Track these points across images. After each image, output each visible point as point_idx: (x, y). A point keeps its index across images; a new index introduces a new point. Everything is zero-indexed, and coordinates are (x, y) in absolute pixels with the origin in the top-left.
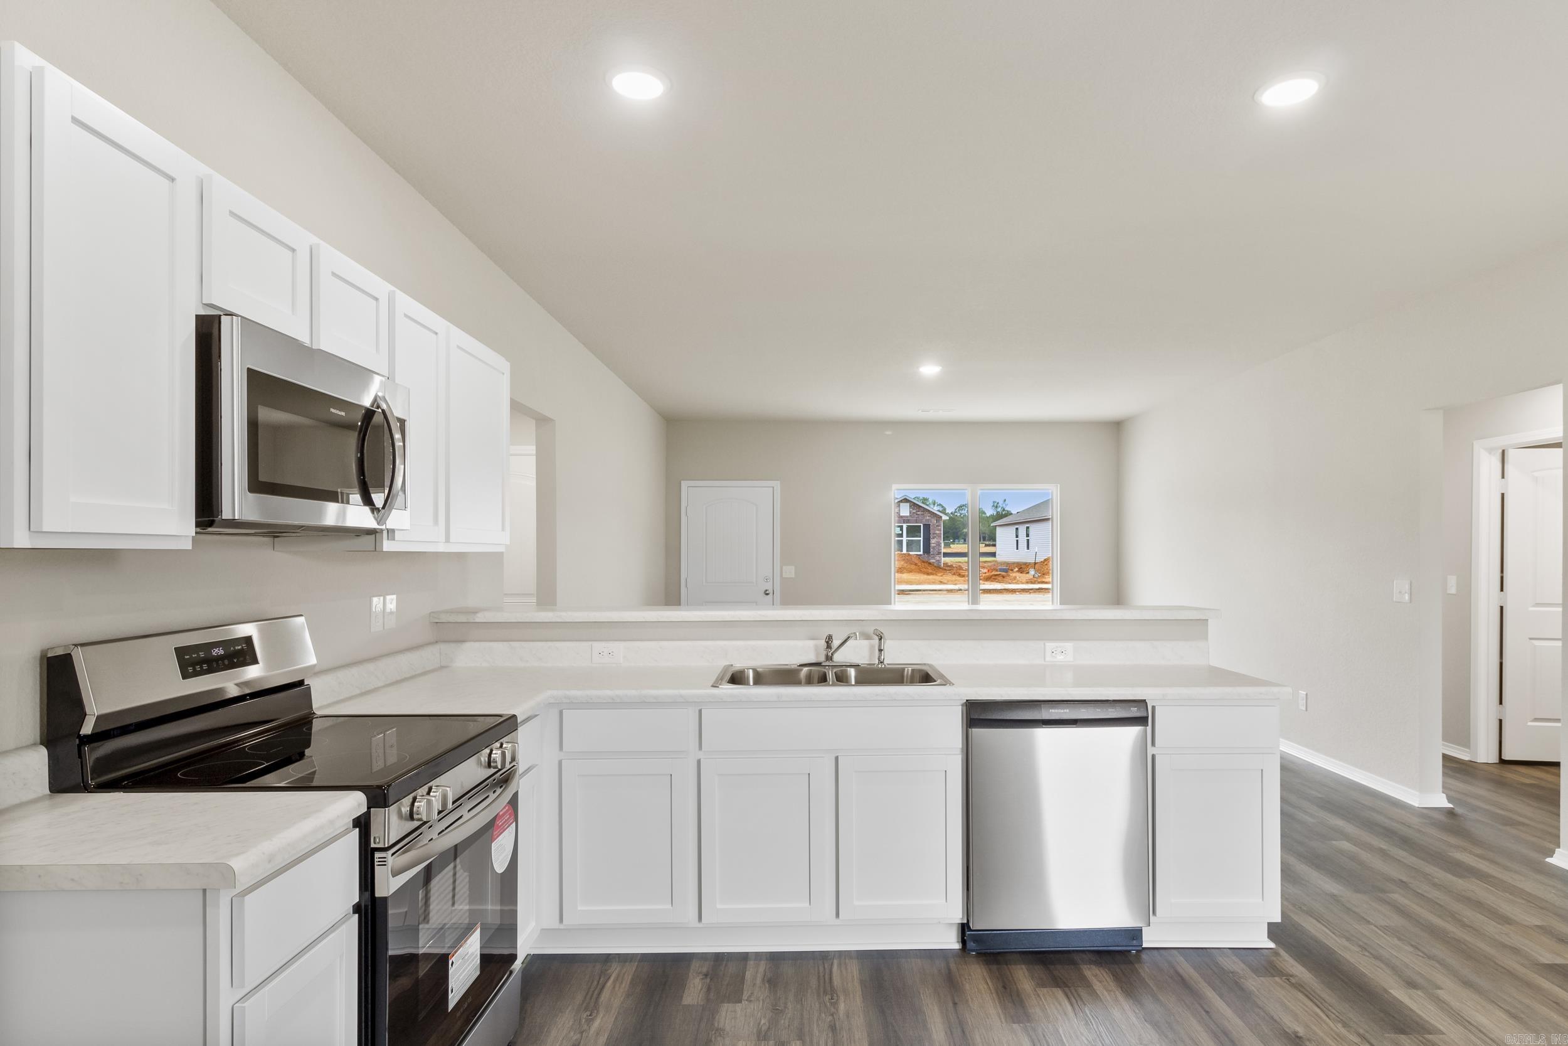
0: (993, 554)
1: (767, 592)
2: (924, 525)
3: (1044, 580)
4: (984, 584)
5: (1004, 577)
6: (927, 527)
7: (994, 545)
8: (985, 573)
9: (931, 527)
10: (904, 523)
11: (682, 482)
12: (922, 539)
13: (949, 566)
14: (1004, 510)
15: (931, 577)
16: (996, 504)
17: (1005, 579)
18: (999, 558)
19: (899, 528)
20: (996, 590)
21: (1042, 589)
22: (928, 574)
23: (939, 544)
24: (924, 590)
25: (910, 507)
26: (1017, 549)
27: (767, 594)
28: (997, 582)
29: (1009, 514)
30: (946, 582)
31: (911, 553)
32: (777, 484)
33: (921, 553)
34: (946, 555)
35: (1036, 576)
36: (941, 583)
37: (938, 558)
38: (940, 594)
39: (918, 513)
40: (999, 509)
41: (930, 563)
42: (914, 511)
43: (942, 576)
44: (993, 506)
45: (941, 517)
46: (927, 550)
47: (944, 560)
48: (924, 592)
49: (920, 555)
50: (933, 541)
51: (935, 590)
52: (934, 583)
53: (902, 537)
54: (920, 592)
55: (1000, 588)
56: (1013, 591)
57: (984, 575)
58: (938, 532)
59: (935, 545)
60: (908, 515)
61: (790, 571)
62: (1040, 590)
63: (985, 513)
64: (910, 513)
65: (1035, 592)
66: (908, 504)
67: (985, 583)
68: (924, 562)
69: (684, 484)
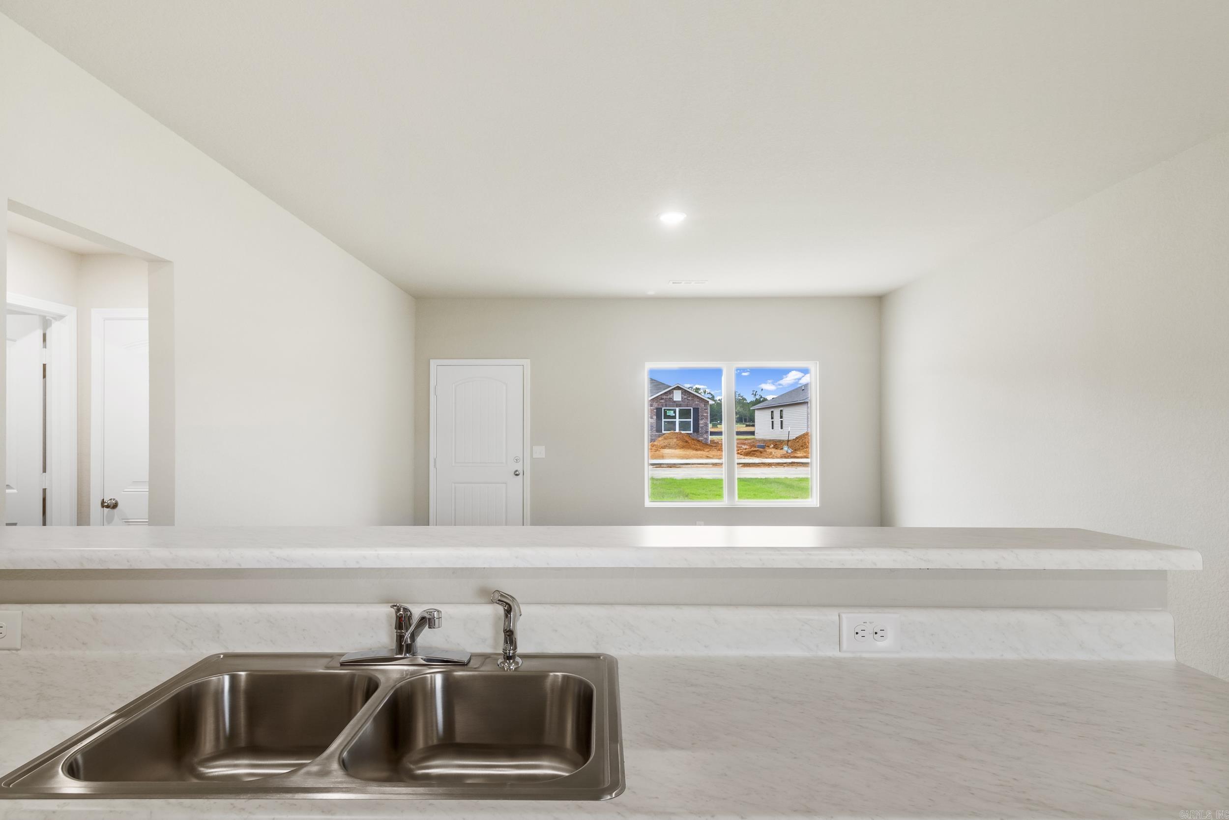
0: (753, 433)
1: (517, 473)
2: (693, 408)
3: (796, 455)
4: (744, 458)
5: (761, 452)
6: (696, 410)
7: (753, 426)
8: (746, 449)
9: (700, 411)
10: (677, 407)
11: (431, 360)
12: (692, 420)
13: (715, 443)
14: (761, 397)
15: (699, 452)
16: (754, 393)
17: (762, 454)
18: (758, 436)
19: (673, 411)
20: (754, 463)
21: (794, 463)
22: (697, 450)
23: (706, 425)
24: (693, 464)
25: (682, 393)
26: (773, 428)
27: (517, 475)
28: (755, 457)
29: (765, 400)
30: (711, 456)
31: (683, 432)
32: (527, 362)
33: (692, 432)
34: (712, 433)
35: (790, 451)
36: (708, 457)
37: (705, 436)
38: (707, 468)
39: (689, 398)
40: (758, 397)
41: (699, 441)
42: (685, 397)
43: (708, 451)
44: (753, 394)
45: (708, 402)
46: (696, 430)
47: (710, 437)
48: (692, 466)
49: (691, 434)
50: (701, 422)
51: (703, 464)
52: (701, 457)
53: (675, 419)
54: (690, 466)
55: (758, 462)
56: (770, 465)
57: (744, 451)
58: (705, 414)
59: (703, 425)
60: (681, 400)
61: (540, 452)
62: (792, 464)
63: (745, 400)
64: (682, 398)
65: (788, 466)
66: (680, 391)
67: (746, 457)
68: (693, 440)
69: (433, 363)
